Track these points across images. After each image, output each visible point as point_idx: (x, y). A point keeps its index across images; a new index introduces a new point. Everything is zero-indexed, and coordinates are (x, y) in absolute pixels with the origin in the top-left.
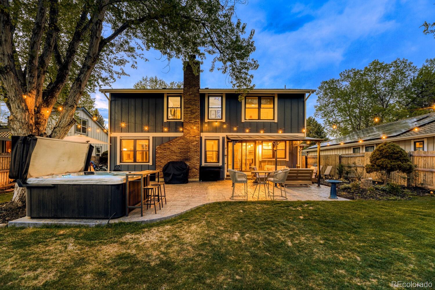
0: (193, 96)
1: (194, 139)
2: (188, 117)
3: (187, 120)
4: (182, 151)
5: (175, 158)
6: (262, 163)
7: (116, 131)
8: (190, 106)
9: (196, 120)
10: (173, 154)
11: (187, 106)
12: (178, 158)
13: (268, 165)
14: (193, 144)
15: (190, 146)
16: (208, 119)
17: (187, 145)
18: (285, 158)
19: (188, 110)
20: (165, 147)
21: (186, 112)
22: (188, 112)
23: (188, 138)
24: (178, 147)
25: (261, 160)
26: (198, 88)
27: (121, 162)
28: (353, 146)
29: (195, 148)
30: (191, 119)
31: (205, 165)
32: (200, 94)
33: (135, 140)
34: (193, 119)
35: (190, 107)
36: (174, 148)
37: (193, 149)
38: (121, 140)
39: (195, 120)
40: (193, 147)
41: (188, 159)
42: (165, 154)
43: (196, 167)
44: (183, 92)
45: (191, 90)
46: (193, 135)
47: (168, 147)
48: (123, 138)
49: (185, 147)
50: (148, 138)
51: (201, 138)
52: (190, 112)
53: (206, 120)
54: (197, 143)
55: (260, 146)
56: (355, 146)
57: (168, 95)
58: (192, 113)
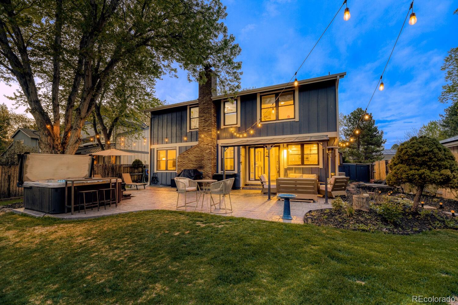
0: (206, 104)
1: (207, 147)
2: (202, 125)
3: (201, 129)
4: (197, 159)
5: (192, 166)
6: (288, 171)
7: (154, 143)
8: (204, 115)
9: (209, 128)
10: (190, 162)
11: (201, 115)
12: (194, 166)
14: (206, 151)
15: (204, 154)
16: (224, 125)
17: (201, 153)
18: (318, 164)
19: (202, 119)
20: (184, 156)
21: (201, 121)
22: (202, 121)
23: (202, 146)
24: (194, 155)
25: (286, 167)
26: (210, 96)
27: (157, 170)
29: (208, 156)
30: (204, 127)
31: (221, 173)
32: (213, 101)
33: (167, 150)
34: (206, 127)
35: (204, 116)
36: (191, 157)
37: (206, 156)
38: (157, 151)
39: (208, 128)
40: (206, 155)
41: (201, 167)
42: (184, 162)
43: (209, 175)
44: (198, 103)
45: (205, 99)
46: (207, 143)
47: (187, 156)
48: (159, 149)
49: (200, 155)
50: (175, 148)
51: (218, 145)
52: (204, 121)
53: (222, 127)
54: (210, 150)
55: (285, 151)
57: (191, 106)
58: (206, 121)
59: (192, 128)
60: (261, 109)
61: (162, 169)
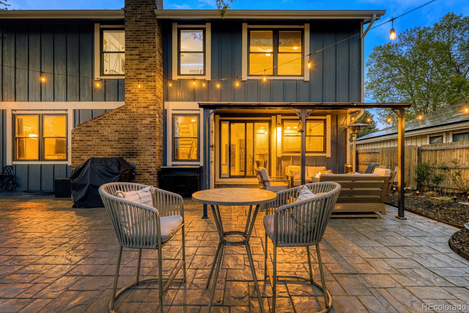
0: (143, 24)
1: (146, 112)
2: (135, 67)
3: (131, 74)
4: (123, 136)
5: (109, 150)
6: (282, 161)
7: (5, 98)
8: (138, 45)
9: (150, 74)
10: (104, 143)
11: (132, 45)
12: (115, 151)
13: (293, 165)
14: (144, 122)
15: (138, 126)
16: (179, 74)
17: (132, 124)
18: (325, 151)
19: (134, 52)
20: (89, 129)
21: (130, 57)
22: (133, 57)
23: (134, 110)
24: (115, 127)
25: (280, 155)
26: (152, 7)
27: (14, 159)
28: (430, 134)
29: (147, 131)
30: (139, 71)
31: (173, 165)
32: (158, 19)
33: (41, 118)
34: (144, 72)
35: (137, 48)
36: (107, 132)
37: (144, 132)
38: (14, 116)
39: (147, 74)
40: (143, 129)
41: (133, 154)
42: (90, 143)
43: (150, 170)
44: (123, 17)
45: (139, 12)
46: (144, 105)
47: (95, 129)
48: (18, 112)
49: (128, 129)
50: (64, 112)
51: (165, 112)
52: (137, 57)
53: (175, 77)
54: (151, 119)
55: (279, 129)
56: (433, 134)
57: (102, 26)
58: (142, 59)
59: (105, 73)
60: (249, 52)
61: (27, 158)
